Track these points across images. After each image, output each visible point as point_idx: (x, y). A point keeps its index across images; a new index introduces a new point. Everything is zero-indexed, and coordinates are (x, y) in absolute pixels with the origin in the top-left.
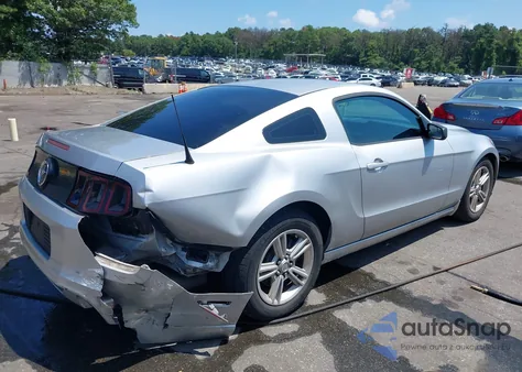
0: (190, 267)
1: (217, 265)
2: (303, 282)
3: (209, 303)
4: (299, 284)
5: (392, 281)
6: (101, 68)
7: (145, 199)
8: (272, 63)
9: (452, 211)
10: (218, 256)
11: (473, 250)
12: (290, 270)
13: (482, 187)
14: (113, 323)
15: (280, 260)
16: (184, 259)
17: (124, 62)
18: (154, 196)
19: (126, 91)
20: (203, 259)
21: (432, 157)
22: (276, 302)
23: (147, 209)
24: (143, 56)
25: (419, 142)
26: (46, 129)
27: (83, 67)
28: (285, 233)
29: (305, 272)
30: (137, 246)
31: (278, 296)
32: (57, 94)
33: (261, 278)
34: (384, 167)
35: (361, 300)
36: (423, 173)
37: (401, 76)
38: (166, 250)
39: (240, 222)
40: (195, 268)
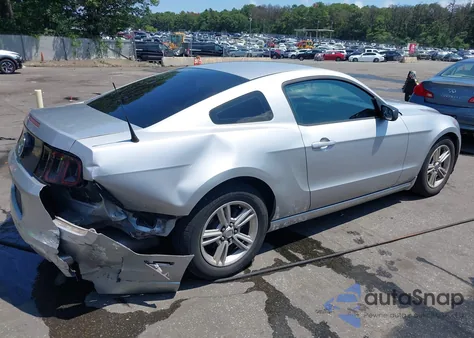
0: (139, 232)
1: (164, 230)
2: (248, 247)
3: (154, 263)
4: (244, 249)
5: (336, 249)
6: (125, 43)
7: (92, 173)
8: (284, 38)
9: (409, 186)
10: (164, 223)
11: (423, 223)
12: (235, 236)
13: (443, 164)
14: (70, 276)
15: (224, 227)
16: (134, 225)
17: (149, 36)
18: (99, 170)
19: (147, 63)
20: (151, 225)
21: (384, 137)
22: (220, 264)
23: (94, 181)
24: (167, 31)
25: (372, 122)
26: (69, 99)
27: (109, 42)
28: (228, 205)
29: (250, 238)
30: (90, 212)
31: (222, 258)
32: (87, 67)
33: (204, 243)
34: (330, 146)
35: (302, 265)
36: (374, 152)
37: (405, 51)
38: (116, 216)
39: (182, 194)
40: (144, 233)
